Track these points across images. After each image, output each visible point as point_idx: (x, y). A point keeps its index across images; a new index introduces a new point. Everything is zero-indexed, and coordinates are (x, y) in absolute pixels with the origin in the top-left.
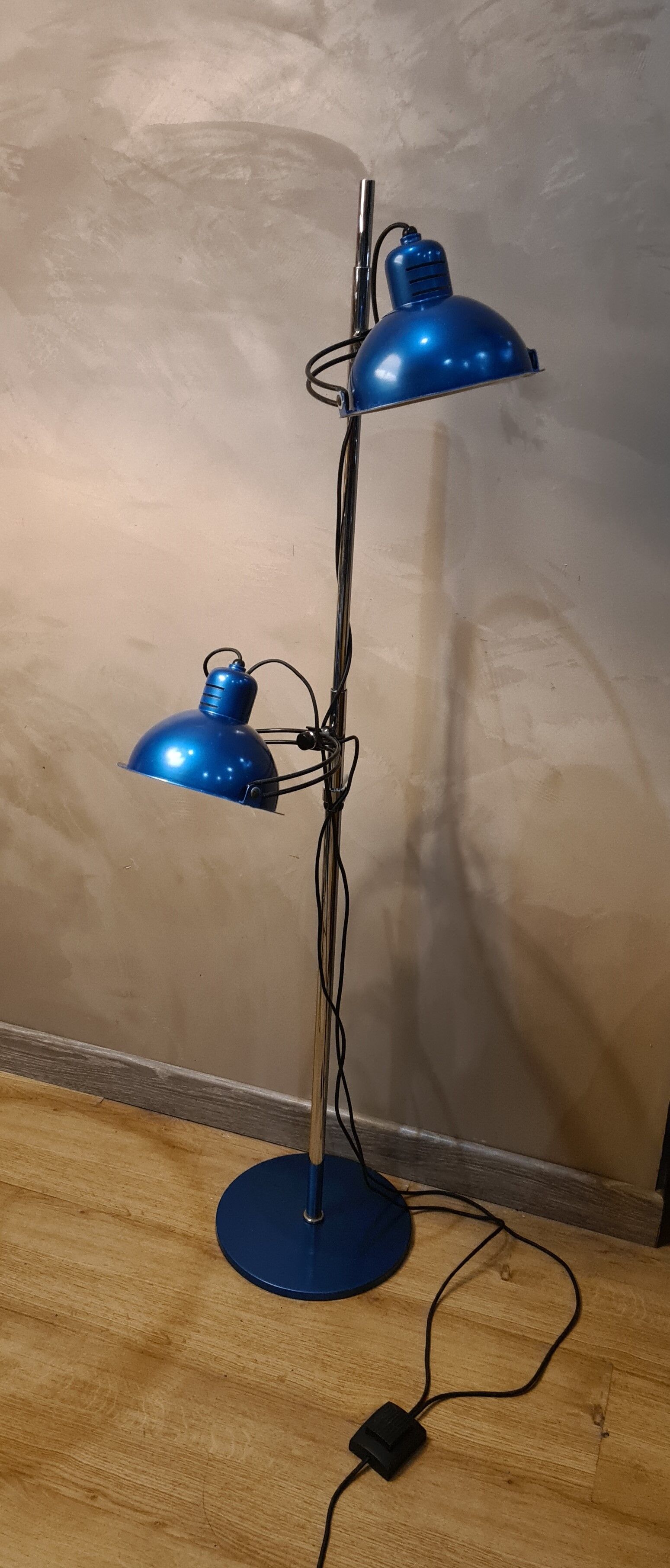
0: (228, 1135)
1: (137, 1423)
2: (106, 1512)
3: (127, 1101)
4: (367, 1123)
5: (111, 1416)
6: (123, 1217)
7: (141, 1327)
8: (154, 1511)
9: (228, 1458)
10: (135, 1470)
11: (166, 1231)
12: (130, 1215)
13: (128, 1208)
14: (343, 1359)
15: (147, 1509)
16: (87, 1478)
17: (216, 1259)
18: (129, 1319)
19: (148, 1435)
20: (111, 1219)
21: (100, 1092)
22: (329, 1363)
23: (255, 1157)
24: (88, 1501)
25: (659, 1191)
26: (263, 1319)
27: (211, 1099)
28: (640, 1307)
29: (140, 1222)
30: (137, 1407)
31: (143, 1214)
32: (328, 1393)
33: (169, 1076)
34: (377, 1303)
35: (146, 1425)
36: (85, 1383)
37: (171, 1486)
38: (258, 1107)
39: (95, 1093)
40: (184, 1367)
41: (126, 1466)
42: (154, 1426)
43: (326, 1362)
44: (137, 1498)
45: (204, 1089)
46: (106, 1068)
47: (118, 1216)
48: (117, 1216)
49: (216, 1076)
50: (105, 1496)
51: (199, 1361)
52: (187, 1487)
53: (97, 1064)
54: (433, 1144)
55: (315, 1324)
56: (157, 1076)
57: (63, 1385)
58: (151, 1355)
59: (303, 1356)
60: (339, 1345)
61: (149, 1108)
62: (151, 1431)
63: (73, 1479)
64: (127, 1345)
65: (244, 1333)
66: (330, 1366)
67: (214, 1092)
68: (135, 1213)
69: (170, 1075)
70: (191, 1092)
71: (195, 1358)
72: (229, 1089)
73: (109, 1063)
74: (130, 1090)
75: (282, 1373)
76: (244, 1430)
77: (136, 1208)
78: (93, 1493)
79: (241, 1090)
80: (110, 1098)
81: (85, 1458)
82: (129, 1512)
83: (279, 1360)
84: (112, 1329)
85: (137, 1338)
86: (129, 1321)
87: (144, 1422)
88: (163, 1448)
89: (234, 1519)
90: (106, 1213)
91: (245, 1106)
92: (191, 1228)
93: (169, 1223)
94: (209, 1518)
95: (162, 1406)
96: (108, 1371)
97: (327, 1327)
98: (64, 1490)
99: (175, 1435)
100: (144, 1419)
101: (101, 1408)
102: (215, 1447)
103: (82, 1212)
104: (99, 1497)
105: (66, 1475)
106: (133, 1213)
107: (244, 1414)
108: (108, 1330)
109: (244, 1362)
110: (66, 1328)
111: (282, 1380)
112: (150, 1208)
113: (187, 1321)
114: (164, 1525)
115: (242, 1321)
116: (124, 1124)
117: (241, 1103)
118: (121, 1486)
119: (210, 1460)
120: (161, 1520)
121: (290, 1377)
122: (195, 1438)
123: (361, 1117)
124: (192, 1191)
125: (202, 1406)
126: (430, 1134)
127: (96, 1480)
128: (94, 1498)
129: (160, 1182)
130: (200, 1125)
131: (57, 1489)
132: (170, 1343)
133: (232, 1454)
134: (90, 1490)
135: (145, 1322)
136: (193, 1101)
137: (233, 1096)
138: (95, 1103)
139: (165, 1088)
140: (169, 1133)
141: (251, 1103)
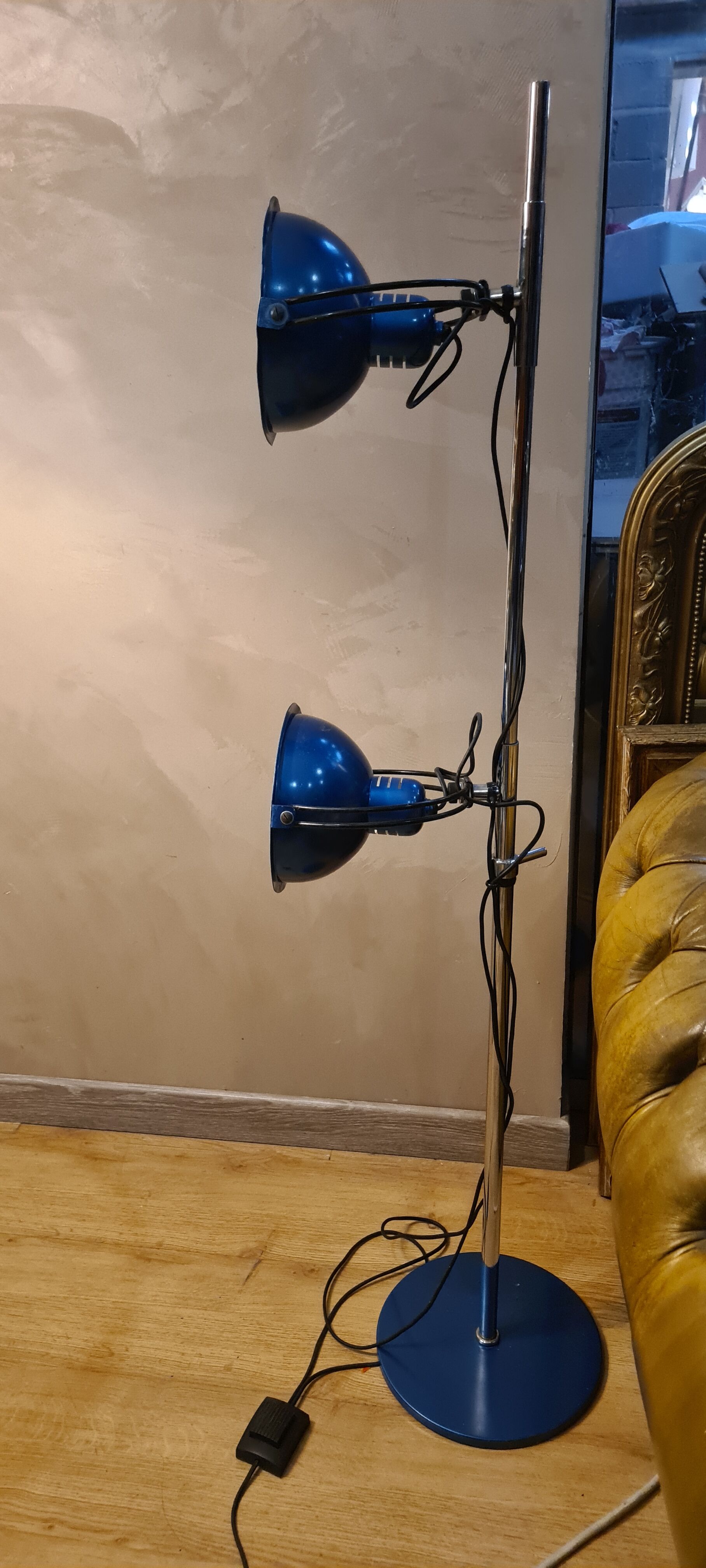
0: (148, 1138)
1: (88, 1442)
2: (66, 1539)
3: (44, 1122)
4: (284, 1102)
5: (60, 1440)
6: (50, 1238)
7: (82, 1345)
8: (115, 1527)
9: (183, 1458)
10: (91, 1490)
11: (97, 1244)
12: (58, 1234)
13: (55, 1228)
14: (285, 1335)
15: (107, 1527)
16: (42, 1509)
17: (150, 1262)
18: (69, 1338)
19: (101, 1452)
20: (39, 1242)
21: (15, 1118)
22: (273, 1343)
23: (177, 1155)
24: (47, 1533)
25: (564, 1117)
26: (204, 1311)
27: (128, 1106)
28: (561, 1230)
29: (69, 1239)
30: (86, 1427)
31: (72, 1230)
32: (275, 1372)
33: (82, 1091)
34: (313, 1275)
35: (97, 1442)
36: (31, 1412)
37: (129, 1499)
38: (174, 1106)
39: (12, 1120)
40: (129, 1376)
41: (80, 1488)
42: (105, 1442)
43: (269, 1342)
44: (96, 1518)
45: (118, 1098)
46: (18, 1093)
47: (47, 1237)
48: (45, 1238)
49: (128, 1082)
50: (62, 1523)
51: (144, 1367)
52: (145, 1497)
53: (8, 1092)
54: (347, 1111)
55: (255, 1307)
56: (70, 1093)
57: (8, 1419)
58: (94, 1370)
59: (247, 1341)
60: (280, 1324)
61: (69, 1125)
62: (103, 1448)
63: (29, 1513)
64: (70, 1366)
65: (185, 1330)
66: (274, 1346)
67: (128, 1099)
68: (64, 1232)
69: (83, 1089)
70: (105, 1103)
71: (139, 1365)
72: (143, 1093)
73: (19, 1089)
74: (46, 1111)
75: (227, 1362)
76: (195, 1426)
77: (64, 1226)
78: (50, 1523)
79: (154, 1092)
80: (27, 1122)
81: (39, 1490)
82: (90, 1534)
83: (223, 1350)
84: (52, 1352)
85: (79, 1356)
86: (69, 1340)
87: (94, 1440)
88: (117, 1463)
89: (196, 1519)
90: (35, 1237)
91: (162, 1107)
92: (122, 1236)
93: (101, 1234)
94: (170, 1523)
95: (110, 1419)
96: (52, 1396)
97: (267, 1308)
98: (20, 1526)
99: (128, 1446)
100: (94, 1436)
101: (49, 1434)
102: (168, 1450)
103: (10, 1240)
104: (57, 1526)
105: (20, 1510)
106: (61, 1232)
107: (194, 1411)
108: (47, 1354)
109: (188, 1358)
110: (4, 1360)
111: (228, 1369)
112: (79, 1223)
113: (128, 1329)
114: (125, 1540)
115: (182, 1318)
116: (43, 1145)
117: (158, 1105)
118: (77, 1509)
119: (165, 1464)
120: (122, 1536)
121: (237, 1364)
122: (147, 1445)
123: (273, 1097)
124: (120, 1199)
125: (152, 1412)
126: (344, 1102)
127: (52, 1508)
128: (51, 1527)
129: (86, 1195)
130: (120, 1133)
131: (12, 1526)
132: (112, 1354)
133: (186, 1455)
134: (46, 1521)
135: (86, 1338)
136: (109, 1111)
137: (148, 1099)
138: (12, 1130)
139: (80, 1104)
140: (90, 1146)
141: (167, 1103)
